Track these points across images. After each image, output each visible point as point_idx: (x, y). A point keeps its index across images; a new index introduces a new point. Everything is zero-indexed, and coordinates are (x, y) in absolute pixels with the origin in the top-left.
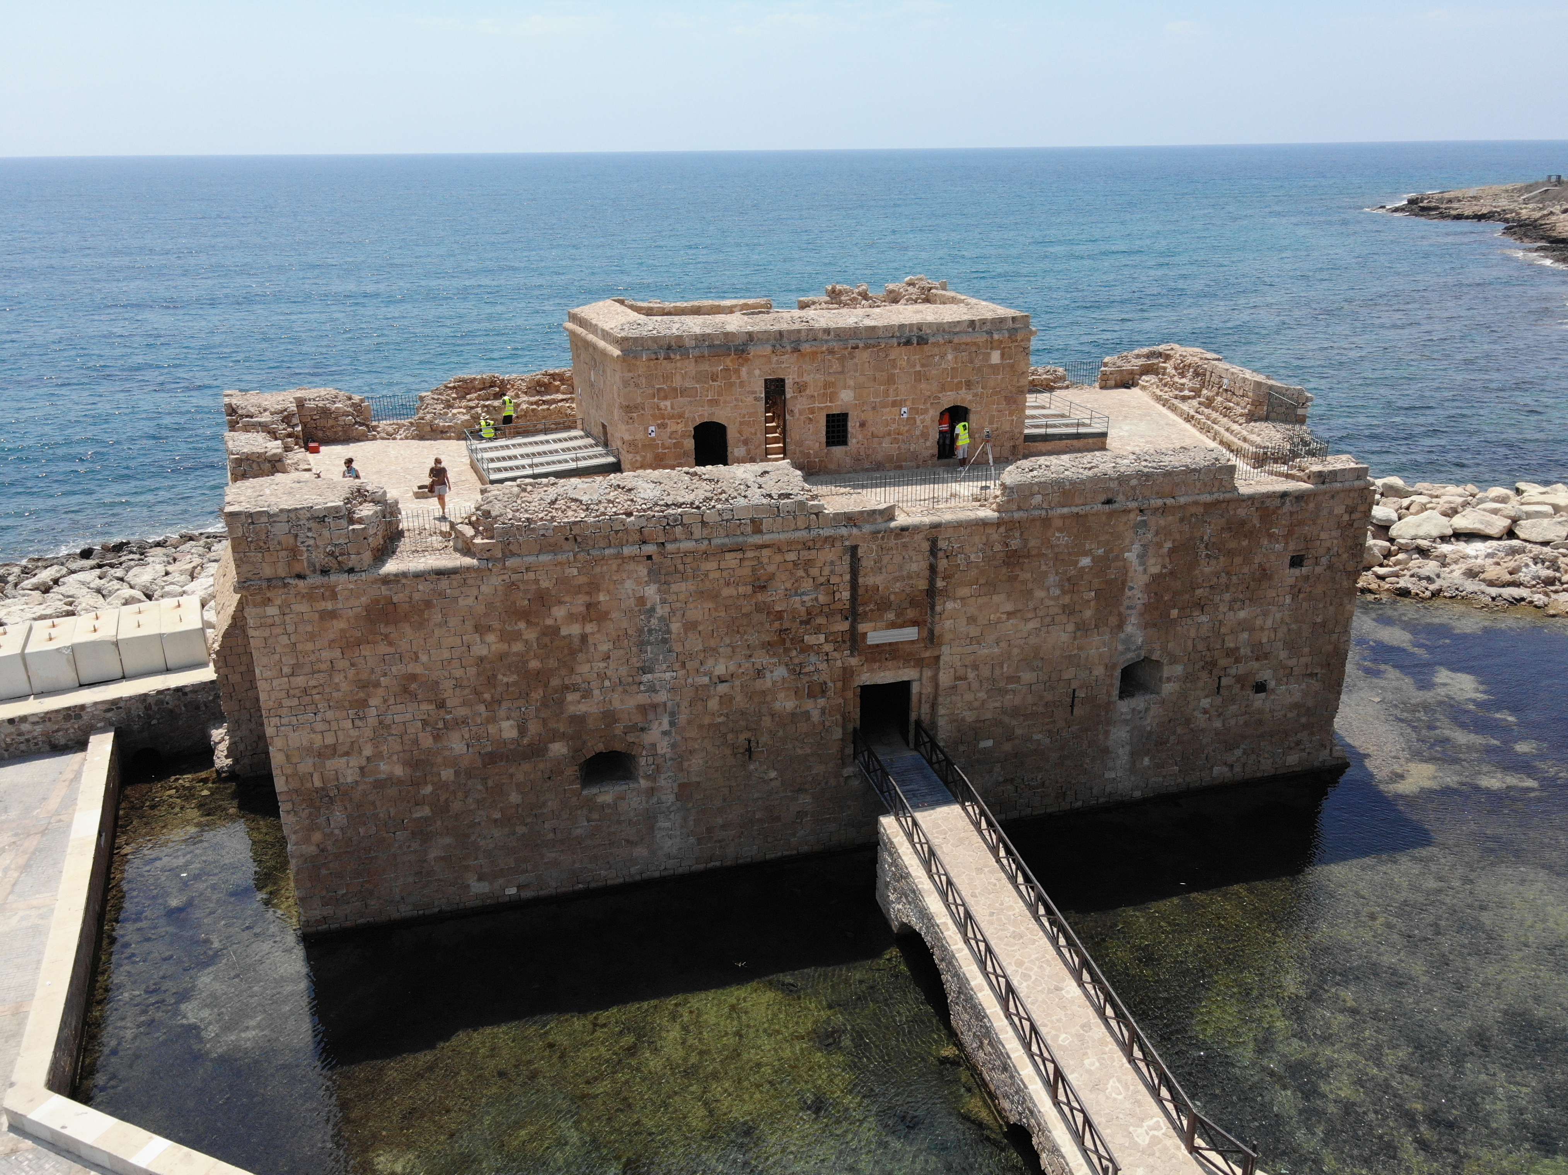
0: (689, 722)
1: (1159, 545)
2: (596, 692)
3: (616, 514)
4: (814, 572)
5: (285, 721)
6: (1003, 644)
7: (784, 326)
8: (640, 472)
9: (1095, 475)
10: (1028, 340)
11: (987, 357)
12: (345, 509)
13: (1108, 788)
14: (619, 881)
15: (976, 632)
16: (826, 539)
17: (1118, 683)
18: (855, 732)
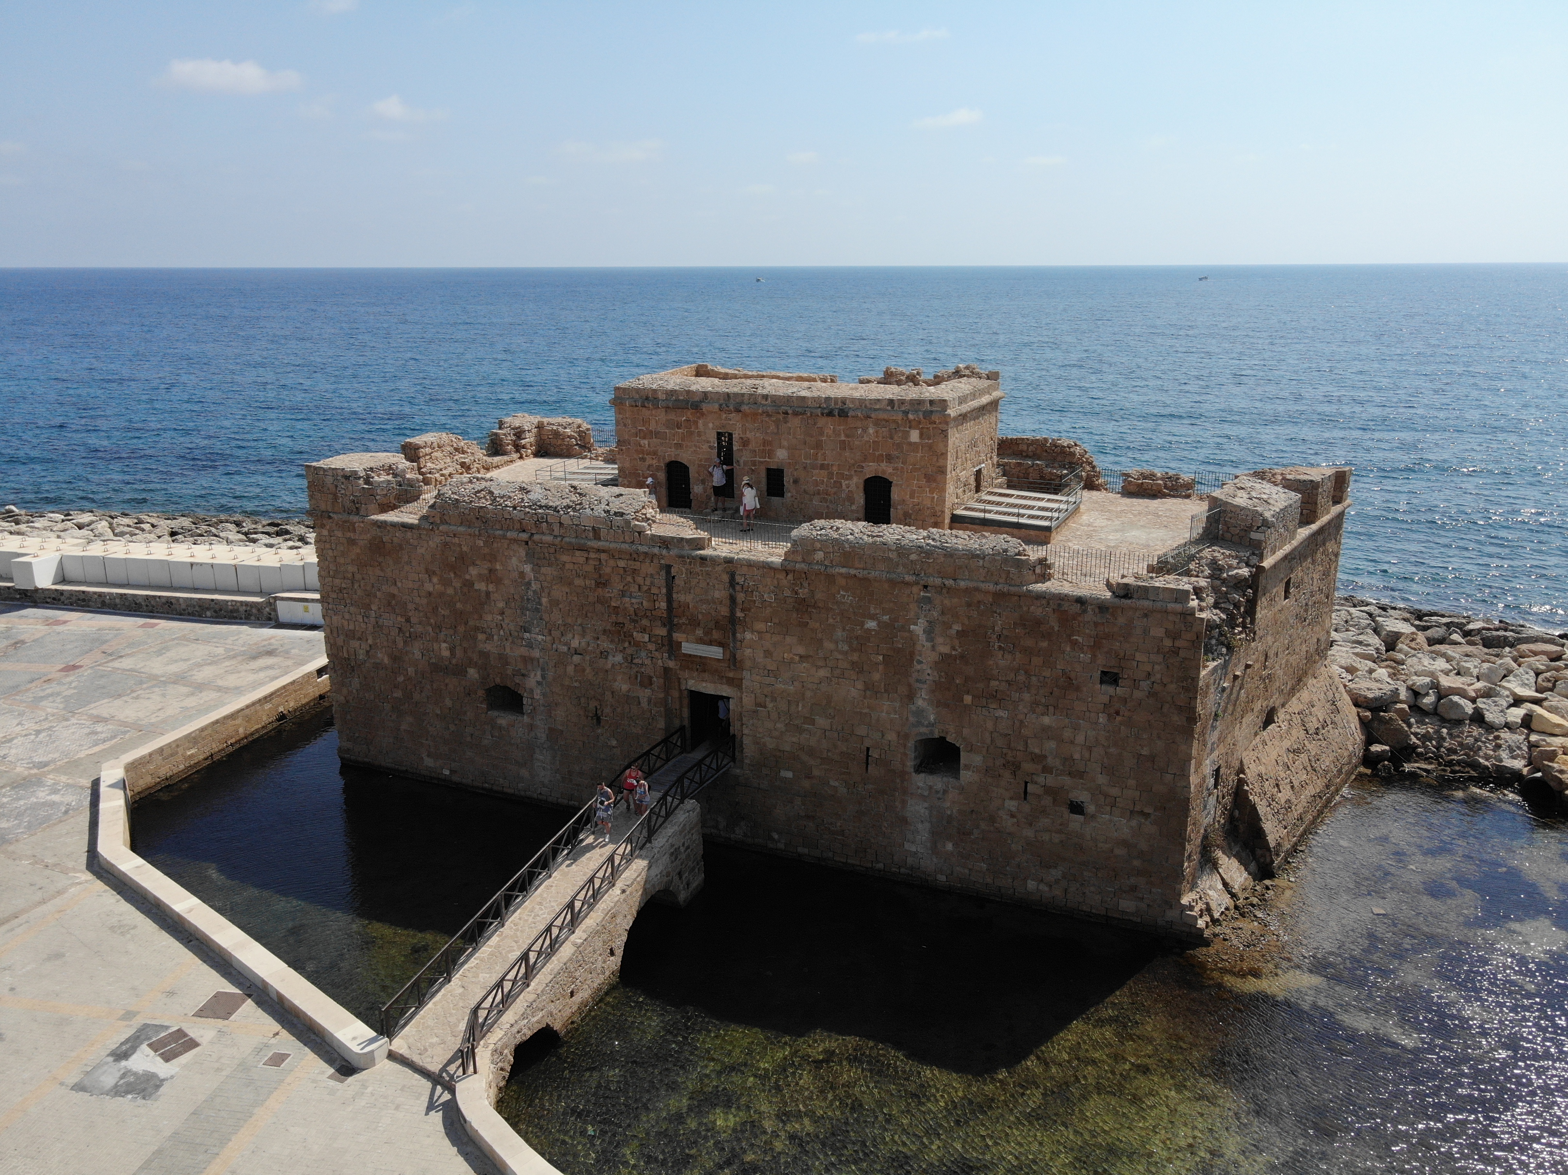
0: (554, 680)
1: (947, 625)
3: (507, 506)
4: (639, 580)
6: (797, 684)
7: (736, 390)
9: (874, 543)
10: (947, 423)
11: (906, 435)
12: (362, 474)
13: (910, 860)
14: (511, 791)
15: (772, 666)
16: (646, 554)
17: (912, 755)
18: (682, 728)
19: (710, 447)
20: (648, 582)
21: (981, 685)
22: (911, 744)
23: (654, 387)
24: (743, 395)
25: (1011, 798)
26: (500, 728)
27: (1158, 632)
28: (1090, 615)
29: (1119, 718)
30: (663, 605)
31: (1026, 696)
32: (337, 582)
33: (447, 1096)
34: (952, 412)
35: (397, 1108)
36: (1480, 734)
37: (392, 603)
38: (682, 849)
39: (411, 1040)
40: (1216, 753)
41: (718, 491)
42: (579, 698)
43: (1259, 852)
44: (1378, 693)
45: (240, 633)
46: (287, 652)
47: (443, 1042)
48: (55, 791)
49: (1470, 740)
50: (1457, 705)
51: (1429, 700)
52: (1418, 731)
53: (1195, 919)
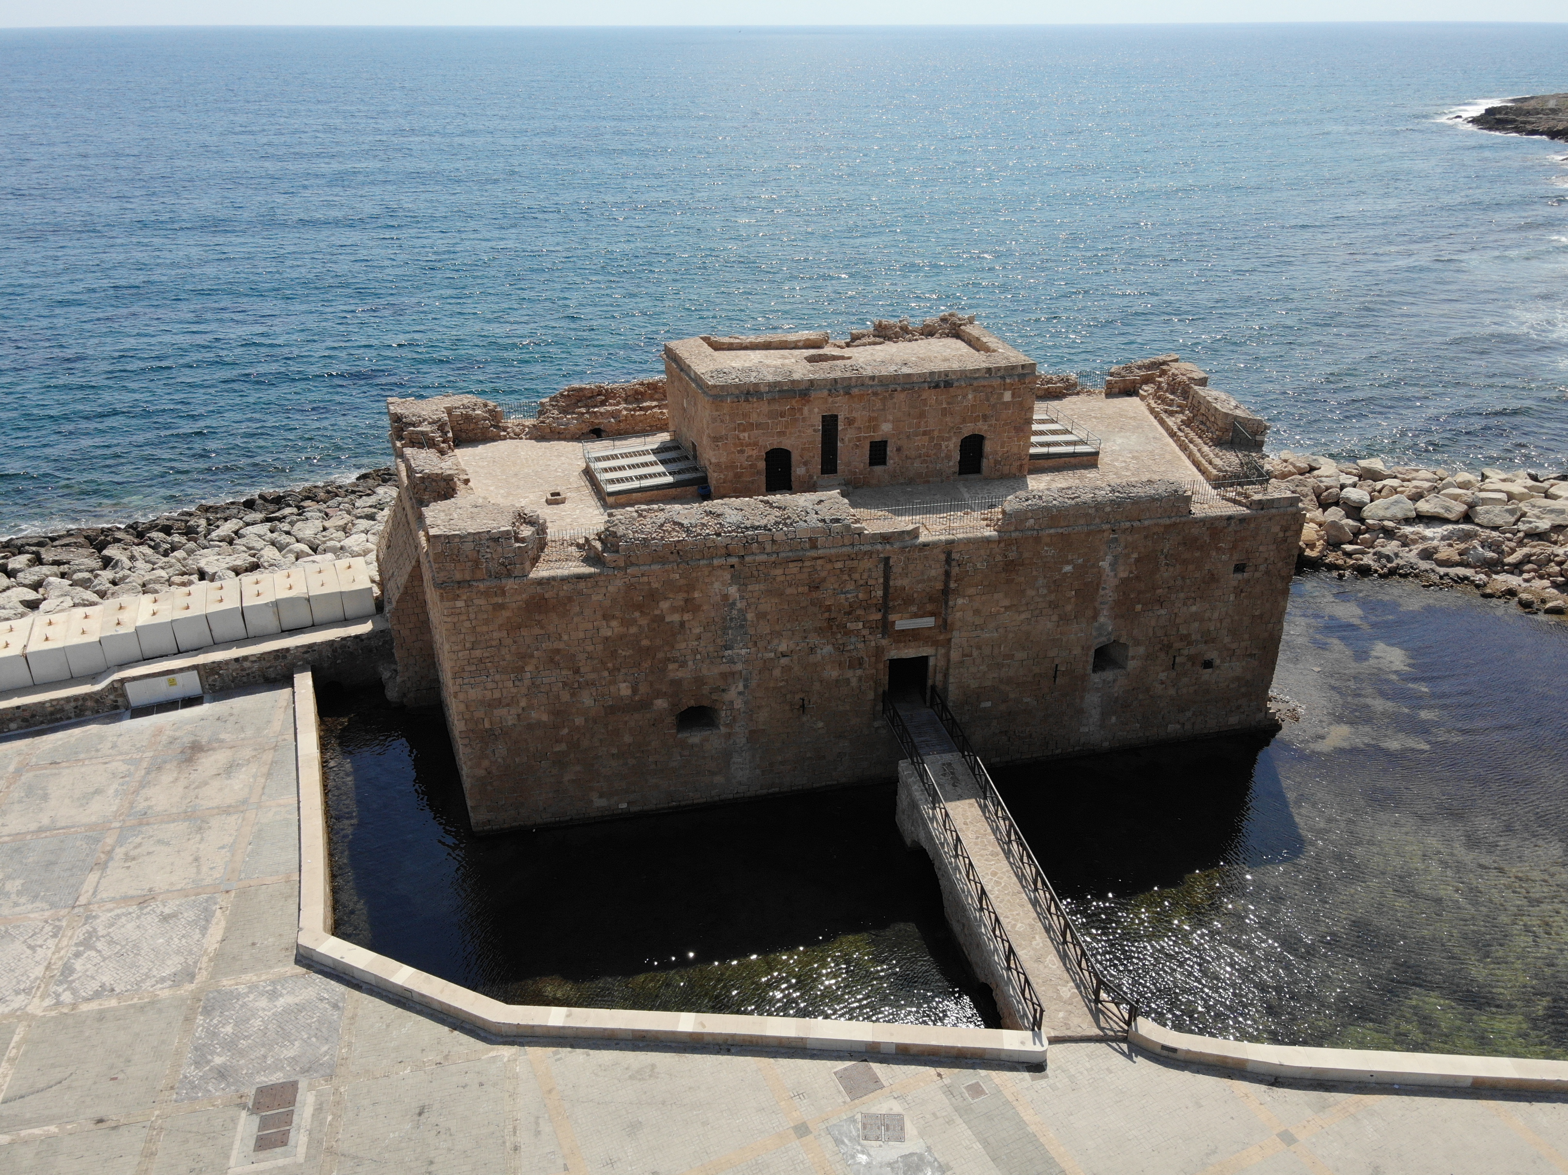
0: (758, 686)
1: (1127, 556)
2: (690, 663)
3: (708, 534)
4: (856, 576)
5: (466, 681)
6: (1001, 630)
7: (838, 374)
8: (726, 500)
10: (1035, 383)
11: (1001, 397)
12: (512, 532)
13: (1083, 740)
14: (703, 800)
15: (980, 621)
16: (866, 552)
17: (1091, 661)
18: (883, 694)
19: (815, 431)
20: (865, 576)
21: (1148, 595)
22: (1092, 653)
24: (850, 378)
25: (1163, 671)
26: (692, 746)
28: (1232, 527)
29: (1243, 595)
30: (880, 593)
33: (1123, 1046)
35: (1111, 1071)
46: (219, 740)
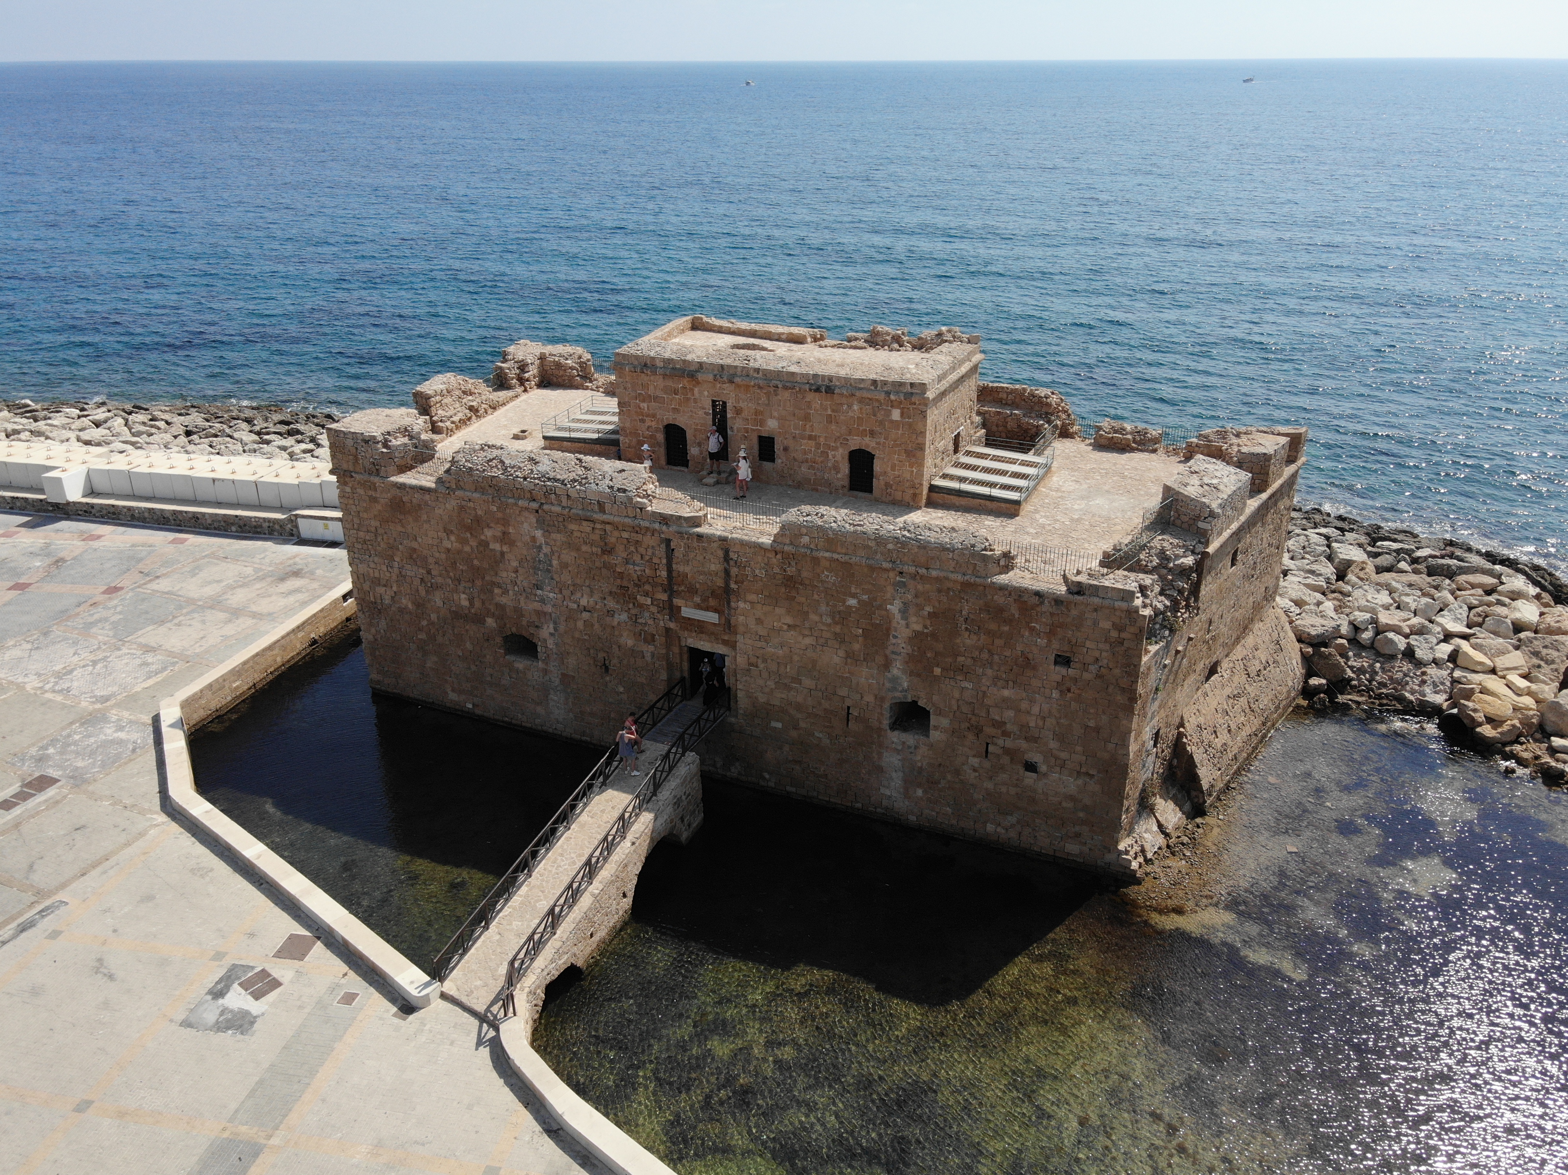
1: (920, 607)
2: (511, 593)
3: (517, 477)
4: (642, 550)
6: (786, 649)
7: (728, 361)
9: (855, 532)
10: (926, 405)
11: (888, 414)
12: (380, 438)
13: (885, 803)
14: (529, 725)
15: (762, 632)
16: (647, 529)
17: (887, 714)
18: (683, 679)
19: (707, 414)
20: (650, 552)
21: (949, 660)
22: (887, 705)
23: (652, 354)
24: (736, 367)
25: (974, 756)
26: (517, 671)
27: (1106, 625)
28: (1046, 607)
29: (1069, 695)
30: (664, 574)
31: (989, 672)
32: (361, 534)
33: (492, 1033)
34: (930, 395)
35: (452, 1043)
36: (1409, 670)
37: (413, 556)
38: (684, 798)
39: (459, 983)
40: (1157, 719)
41: (712, 456)
42: (588, 649)
43: (1193, 793)
44: (1320, 630)
45: (265, 550)
46: (312, 573)
47: (486, 985)
48: (121, 728)
49: (1399, 675)
50: (1391, 641)
51: (1367, 635)
52: (1355, 664)
53: (1130, 861)
